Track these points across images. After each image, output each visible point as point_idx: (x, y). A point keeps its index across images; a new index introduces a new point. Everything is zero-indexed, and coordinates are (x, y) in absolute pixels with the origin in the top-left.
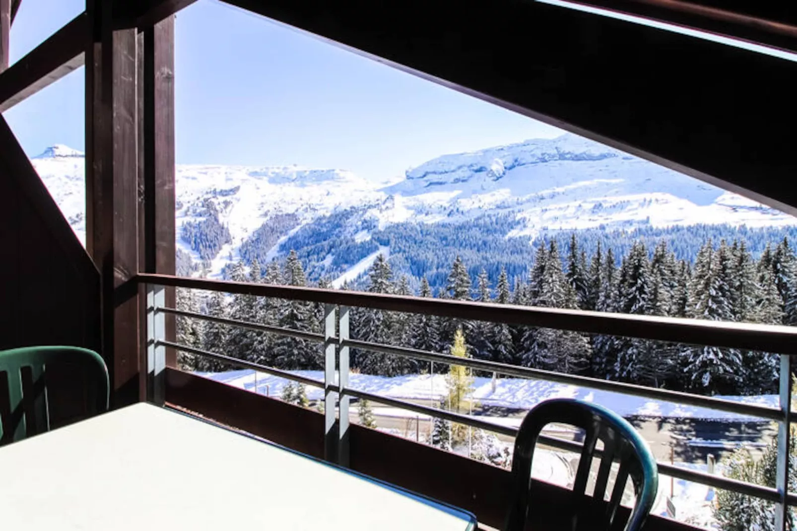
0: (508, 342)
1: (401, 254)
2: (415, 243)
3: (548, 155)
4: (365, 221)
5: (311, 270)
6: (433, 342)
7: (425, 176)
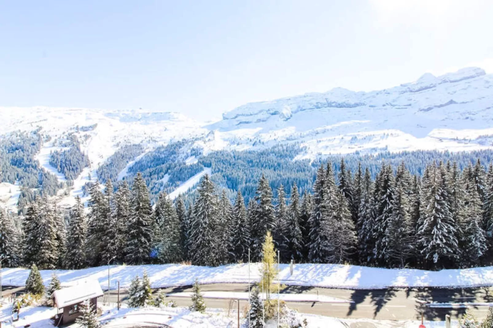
0: (299, 236)
1: (220, 173)
2: (230, 165)
3: (321, 103)
4: (193, 150)
5: (153, 186)
6: (246, 238)
7: (236, 117)
